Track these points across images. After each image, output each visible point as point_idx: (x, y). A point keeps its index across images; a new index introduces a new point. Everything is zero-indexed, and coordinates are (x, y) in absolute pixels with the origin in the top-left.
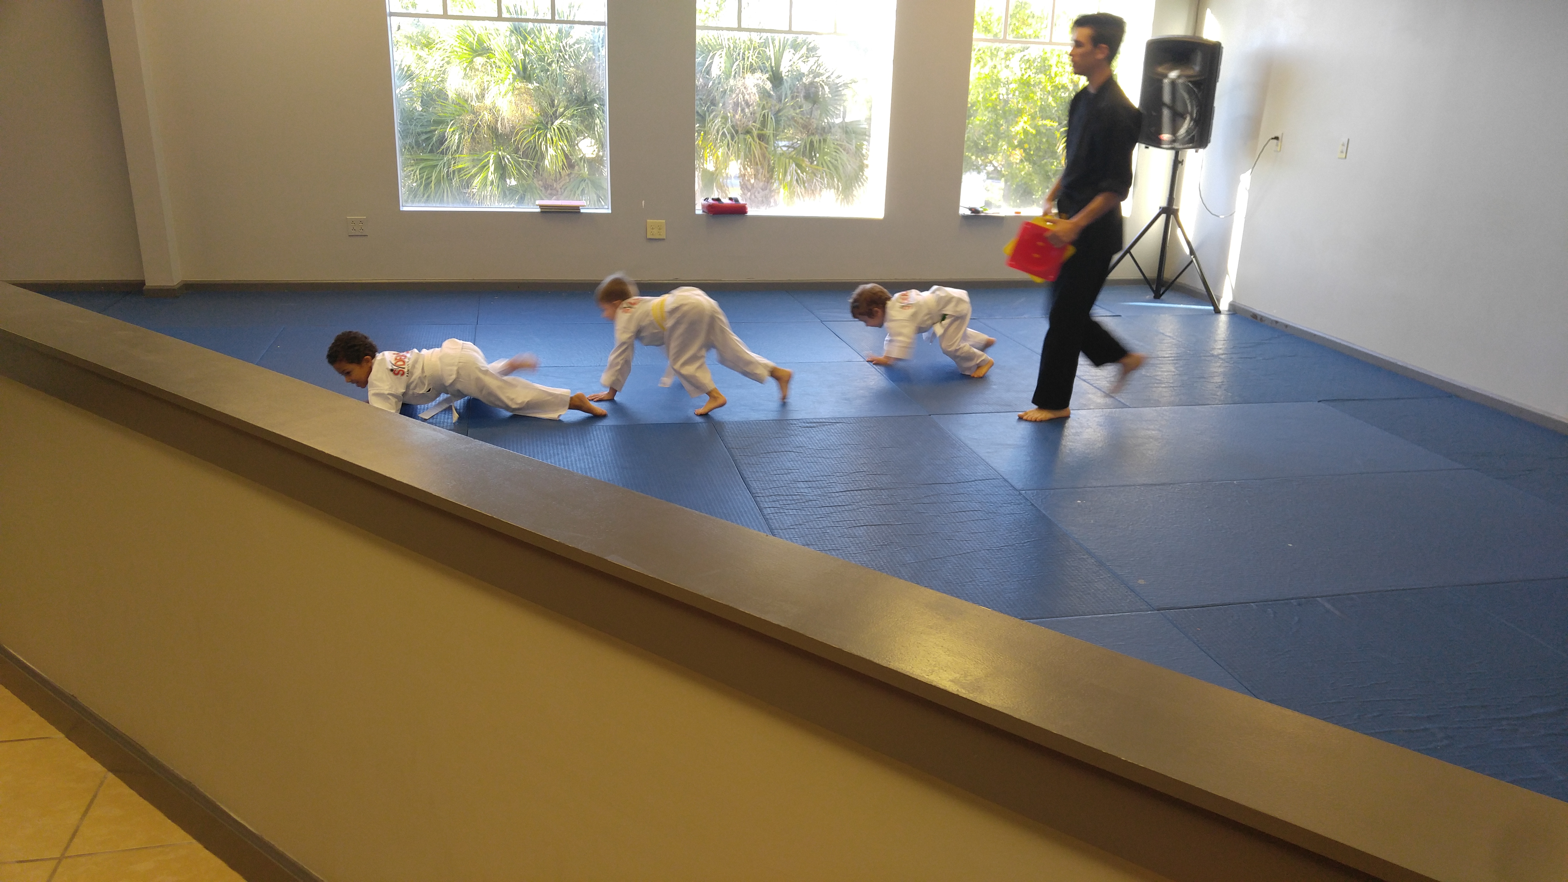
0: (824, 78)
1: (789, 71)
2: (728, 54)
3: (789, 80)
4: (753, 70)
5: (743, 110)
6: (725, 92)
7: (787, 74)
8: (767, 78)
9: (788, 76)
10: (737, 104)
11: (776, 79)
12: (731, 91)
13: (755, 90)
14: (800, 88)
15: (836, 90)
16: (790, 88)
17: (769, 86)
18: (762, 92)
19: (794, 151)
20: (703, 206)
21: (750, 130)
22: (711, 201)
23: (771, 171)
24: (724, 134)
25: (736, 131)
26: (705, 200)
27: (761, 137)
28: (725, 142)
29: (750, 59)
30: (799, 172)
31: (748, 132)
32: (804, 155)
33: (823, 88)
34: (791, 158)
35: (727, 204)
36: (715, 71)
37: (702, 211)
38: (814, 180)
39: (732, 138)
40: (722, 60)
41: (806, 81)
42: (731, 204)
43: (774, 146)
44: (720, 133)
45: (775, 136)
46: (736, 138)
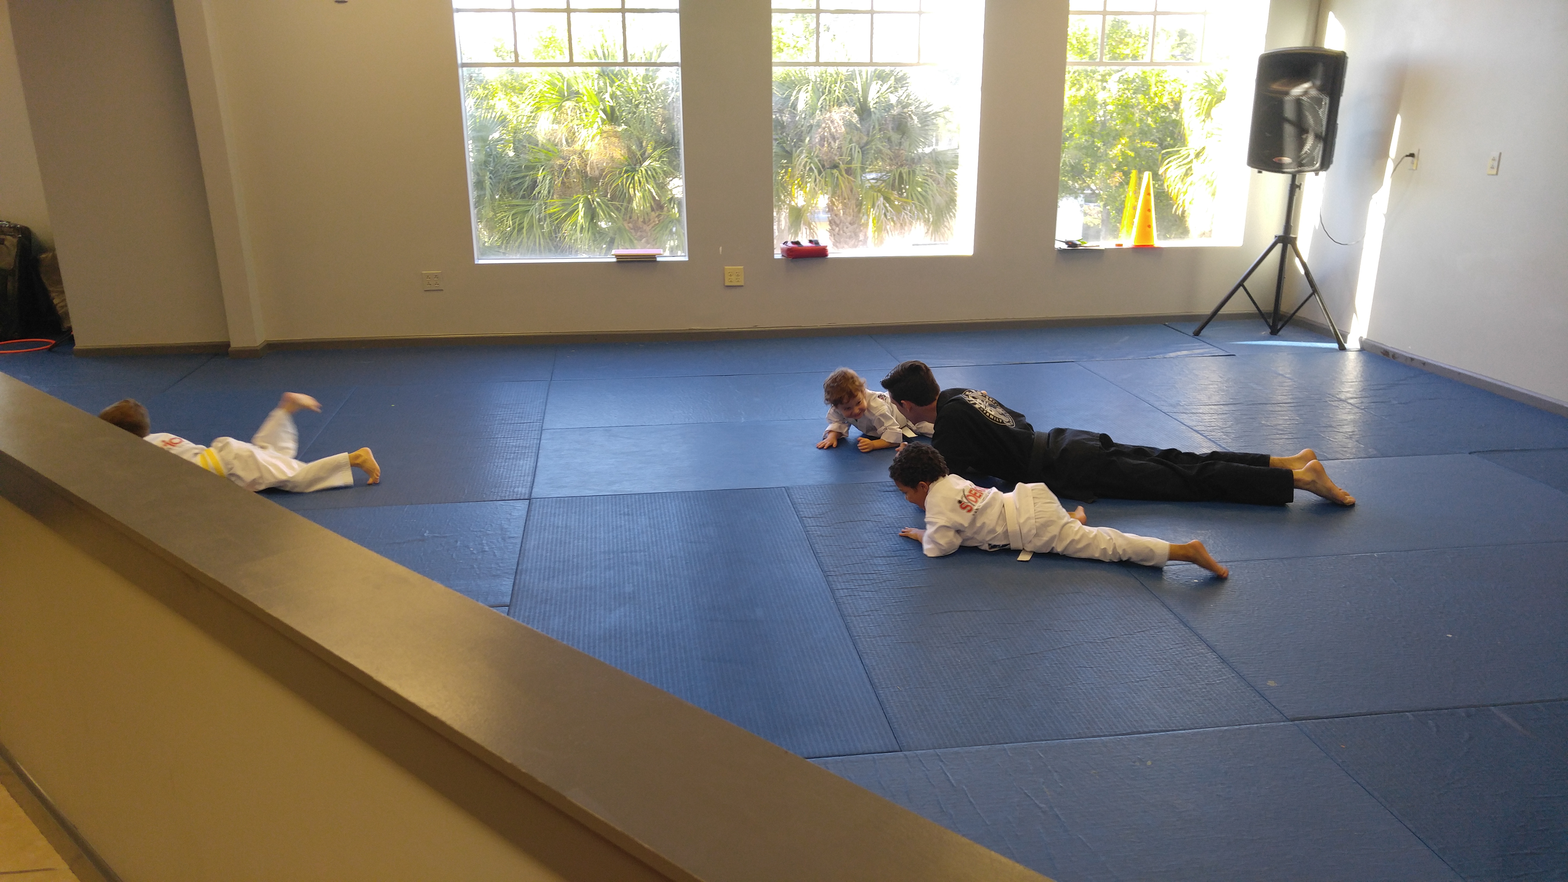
0: (913, 108)
1: (876, 103)
2: (815, 88)
3: (876, 111)
4: (840, 105)
5: (829, 144)
6: (811, 127)
7: (875, 106)
8: (854, 111)
9: (875, 108)
10: (823, 139)
11: (863, 111)
12: (818, 125)
13: (841, 123)
14: (889, 119)
15: (926, 119)
16: (878, 120)
17: (855, 119)
18: (849, 125)
19: (882, 184)
20: (782, 250)
21: (837, 165)
22: (790, 245)
23: (859, 204)
24: (811, 169)
25: (823, 166)
26: (784, 244)
27: (849, 171)
28: (813, 177)
29: (837, 93)
30: (887, 205)
31: (835, 166)
32: (893, 187)
33: (912, 119)
34: (879, 191)
35: (808, 247)
36: (801, 106)
37: (781, 255)
38: (903, 213)
39: (820, 173)
40: (808, 95)
41: (894, 112)
42: (811, 247)
43: (861, 180)
44: (808, 168)
45: (863, 170)
46: (823, 173)
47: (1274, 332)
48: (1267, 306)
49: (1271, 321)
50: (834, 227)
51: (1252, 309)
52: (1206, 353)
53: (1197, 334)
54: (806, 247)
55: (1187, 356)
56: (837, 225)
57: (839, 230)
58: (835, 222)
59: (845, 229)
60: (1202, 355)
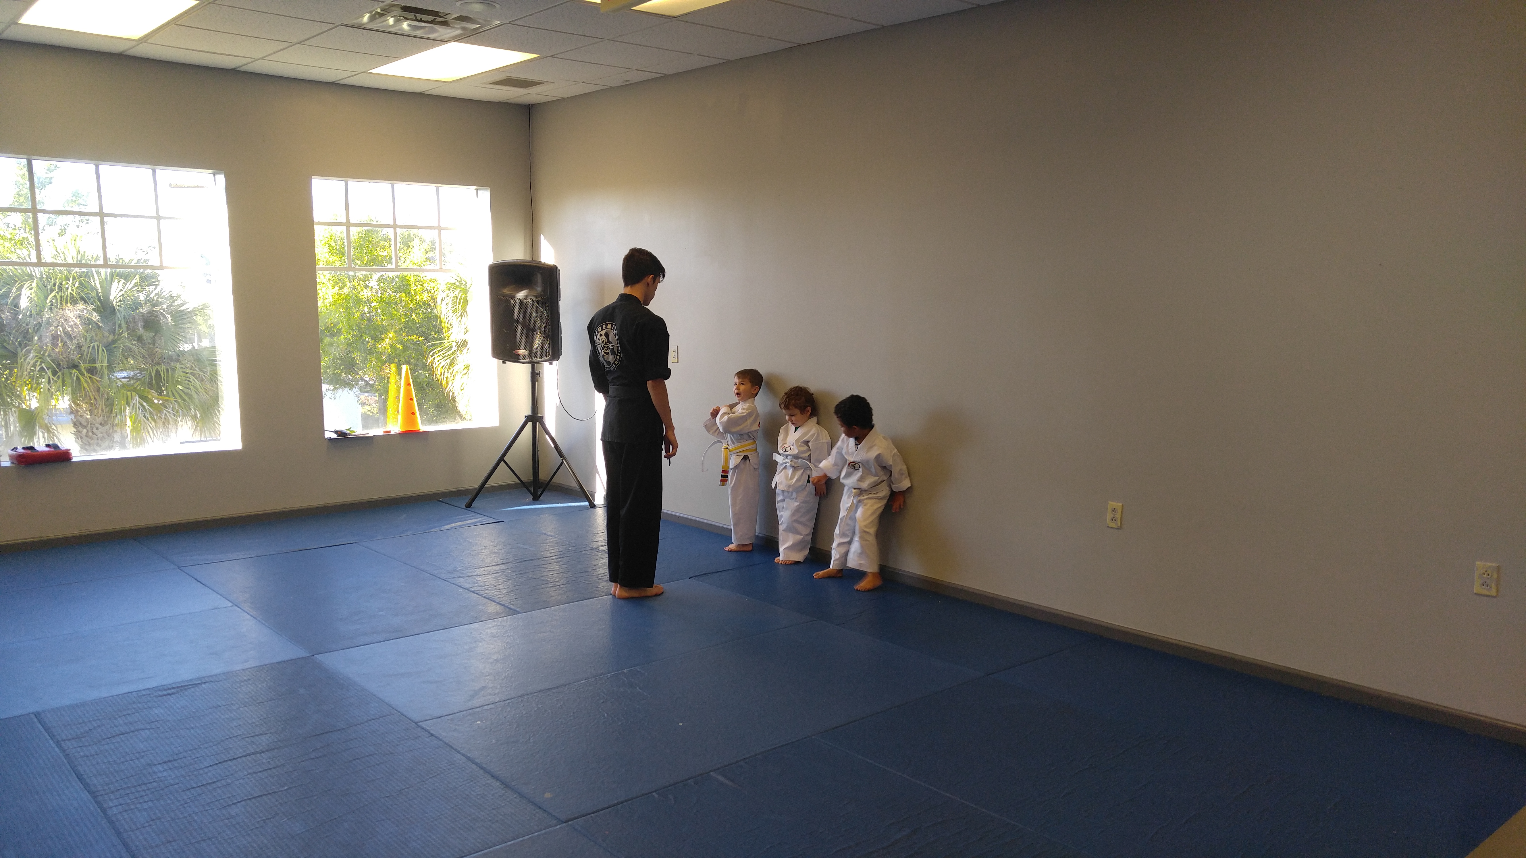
0: (165, 306)
1: (120, 301)
2: (40, 284)
3: (121, 309)
4: (74, 302)
5: (65, 344)
6: (39, 325)
7: (118, 304)
8: (93, 309)
9: (120, 306)
10: (55, 338)
11: (105, 308)
12: (49, 324)
13: (78, 321)
14: (137, 317)
15: (182, 317)
16: (124, 318)
17: (96, 317)
18: (88, 322)
19: (137, 382)
20: (11, 457)
21: (77, 364)
22: (20, 450)
23: (110, 403)
24: (42, 369)
25: (59, 365)
26: (12, 450)
27: (92, 371)
28: (46, 377)
29: (70, 290)
30: (145, 404)
31: (75, 366)
32: (150, 386)
33: (165, 317)
34: (135, 390)
35: (45, 451)
36: (24, 303)
37: (9, 462)
38: (164, 411)
39: (54, 373)
40: (33, 291)
41: (144, 310)
42: (48, 451)
43: (110, 379)
44: (38, 368)
45: (111, 369)
46: (60, 373)
47: (536, 498)
48: (527, 477)
49: (531, 489)
50: (80, 429)
51: (514, 480)
52: (477, 522)
53: (469, 506)
54: (41, 452)
55: (460, 526)
56: (85, 427)
57: (88, 432)
58: (81, 424)
59: (95, 430)
60: (474, 524)
